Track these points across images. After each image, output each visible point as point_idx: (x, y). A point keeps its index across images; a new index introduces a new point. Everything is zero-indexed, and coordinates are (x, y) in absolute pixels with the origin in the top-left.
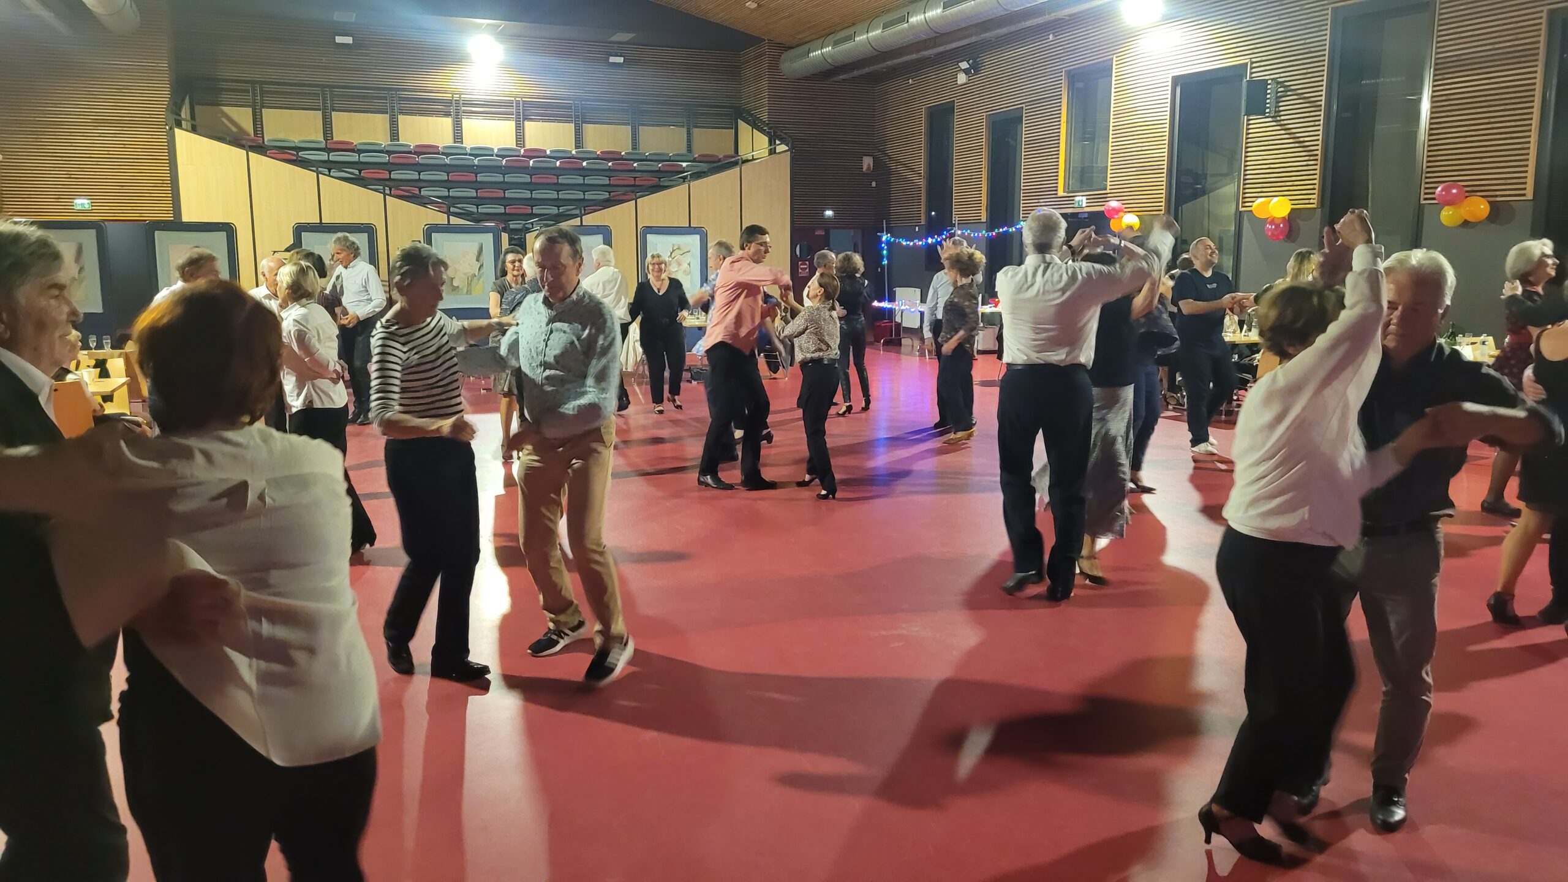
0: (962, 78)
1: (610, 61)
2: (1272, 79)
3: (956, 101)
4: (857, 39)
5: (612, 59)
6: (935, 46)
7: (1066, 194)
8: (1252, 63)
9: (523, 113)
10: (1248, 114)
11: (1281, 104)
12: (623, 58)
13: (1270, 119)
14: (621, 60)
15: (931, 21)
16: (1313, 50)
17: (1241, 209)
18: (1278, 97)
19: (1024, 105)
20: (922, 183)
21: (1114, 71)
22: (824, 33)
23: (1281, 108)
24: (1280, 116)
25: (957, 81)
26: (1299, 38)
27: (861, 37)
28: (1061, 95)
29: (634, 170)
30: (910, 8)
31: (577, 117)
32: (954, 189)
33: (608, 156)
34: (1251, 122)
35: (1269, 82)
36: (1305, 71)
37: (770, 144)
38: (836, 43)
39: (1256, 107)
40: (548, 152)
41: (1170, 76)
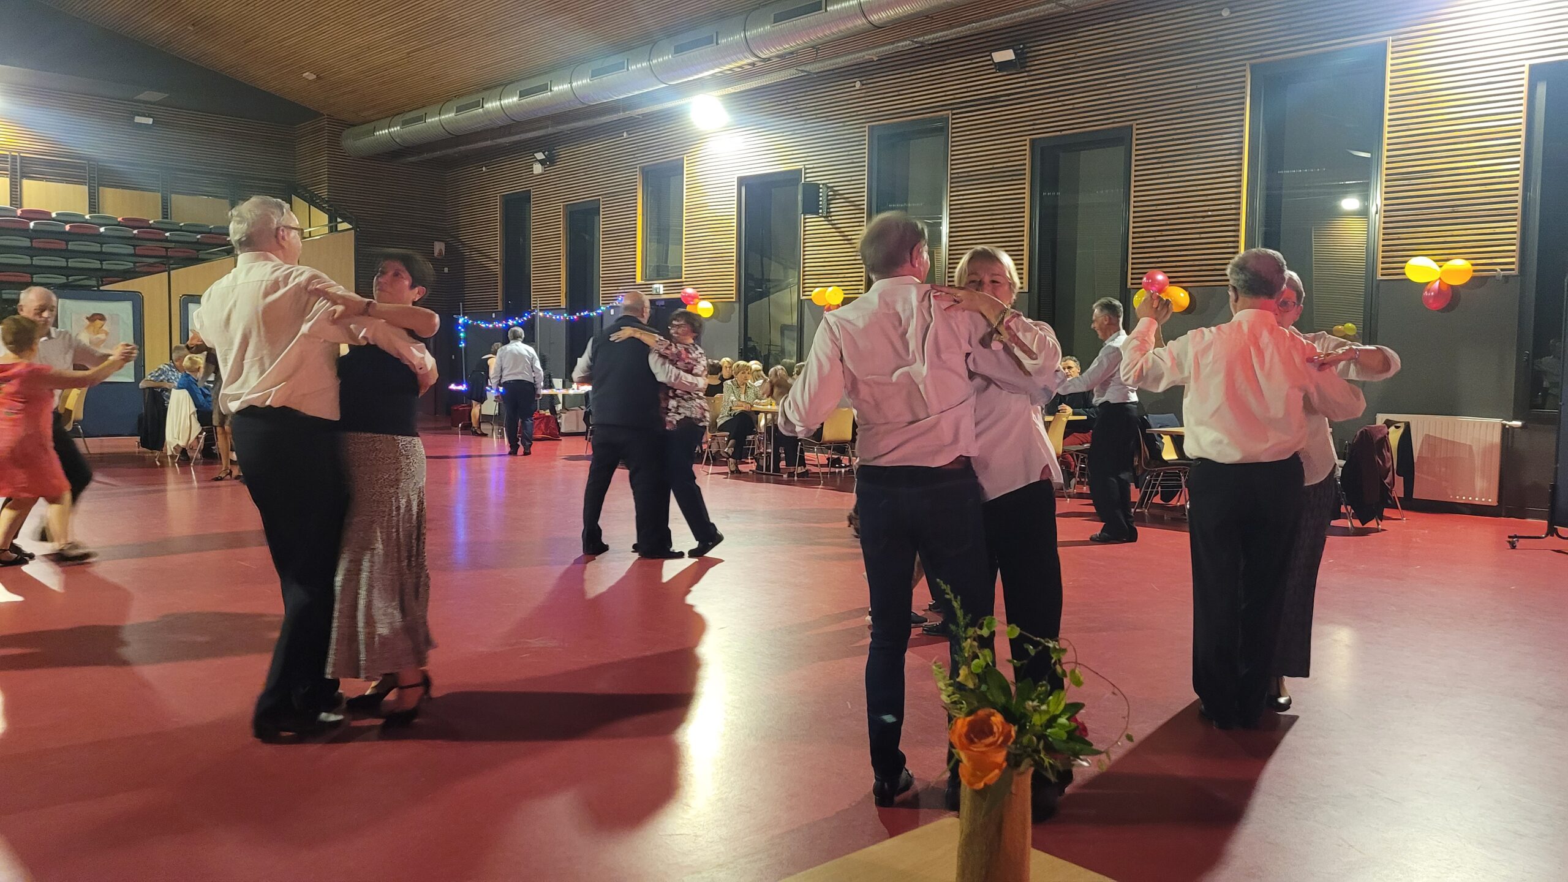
0: (538, 169)
1: (136, 121)
2: (823, 184)
3: (532, 191)
4: (429, 120)
5: (138, 119)
6: (511, 134)
7: (643, 282)
8: (806, 169)
9: (21, 169)
10: (804, 213)
11: (831, 206)
12: (151, 120)
13: (823, 219)
14: (150, 121)
15: (507, 108)
16: (855, 160)
17: (803, 298)
18: (828, 200)
19: (600, 197)
20: (498, 269)
21: (685, 169)
22: (391, 114)
23: (832, 210)
24: (831, 216)
25: (532, 171)
26: (843, 150)
27: (433, 119)
28: (636, 189)
29: (166, 240)
30: (486, 94)
31: (92, 179)
32: (532, 275)
33: (130, 223)
34: (807, 220)
35: (821, 186)
36: (849, 179)
37: (330, 222)
38: (405, 123)
39: (812, 207)
40: (54, 215)
41: (736, 176)
